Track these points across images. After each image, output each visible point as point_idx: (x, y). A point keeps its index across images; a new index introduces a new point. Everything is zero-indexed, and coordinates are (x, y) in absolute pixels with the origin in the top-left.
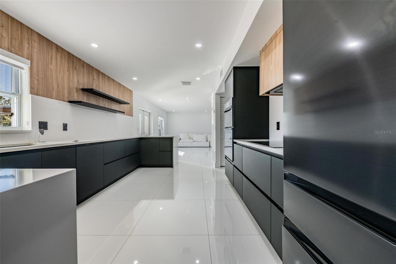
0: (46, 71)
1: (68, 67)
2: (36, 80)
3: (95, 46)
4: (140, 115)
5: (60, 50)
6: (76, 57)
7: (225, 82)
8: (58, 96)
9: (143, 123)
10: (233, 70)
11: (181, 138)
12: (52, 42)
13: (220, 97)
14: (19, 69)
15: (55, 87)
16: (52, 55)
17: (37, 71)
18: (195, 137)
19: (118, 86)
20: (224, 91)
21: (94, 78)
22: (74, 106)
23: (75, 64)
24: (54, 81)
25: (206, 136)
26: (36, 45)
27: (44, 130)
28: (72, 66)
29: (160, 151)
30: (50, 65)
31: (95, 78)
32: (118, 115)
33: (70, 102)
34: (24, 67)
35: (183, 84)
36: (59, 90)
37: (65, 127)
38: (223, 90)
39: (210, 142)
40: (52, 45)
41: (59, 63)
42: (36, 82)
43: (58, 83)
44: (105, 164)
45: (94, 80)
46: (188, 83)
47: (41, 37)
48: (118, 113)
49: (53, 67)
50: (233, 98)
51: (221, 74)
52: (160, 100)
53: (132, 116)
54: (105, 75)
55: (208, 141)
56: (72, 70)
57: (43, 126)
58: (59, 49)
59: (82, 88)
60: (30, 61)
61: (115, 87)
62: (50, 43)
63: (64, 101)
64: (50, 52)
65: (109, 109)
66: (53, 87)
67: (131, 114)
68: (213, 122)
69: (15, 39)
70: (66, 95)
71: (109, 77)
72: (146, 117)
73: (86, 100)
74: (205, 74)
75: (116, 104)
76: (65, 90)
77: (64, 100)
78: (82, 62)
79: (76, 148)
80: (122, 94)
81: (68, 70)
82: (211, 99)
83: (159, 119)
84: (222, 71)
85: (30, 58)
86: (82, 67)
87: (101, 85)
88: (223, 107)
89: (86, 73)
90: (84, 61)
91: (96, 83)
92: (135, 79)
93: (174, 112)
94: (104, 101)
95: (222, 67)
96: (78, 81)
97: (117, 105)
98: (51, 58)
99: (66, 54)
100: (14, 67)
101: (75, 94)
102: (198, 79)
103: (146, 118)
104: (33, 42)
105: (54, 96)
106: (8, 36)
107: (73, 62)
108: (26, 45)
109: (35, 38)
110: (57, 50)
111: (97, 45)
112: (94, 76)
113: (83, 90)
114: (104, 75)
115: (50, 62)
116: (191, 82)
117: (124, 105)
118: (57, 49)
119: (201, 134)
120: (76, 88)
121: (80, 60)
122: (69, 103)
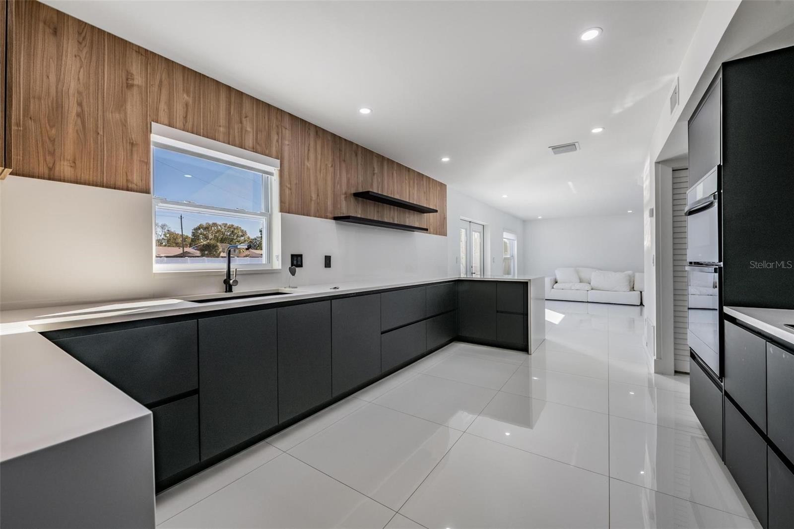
0: (301, 172)
1: (333, 160)
2: (287, 189)
3: (365, 111)
4: (463, 231)
5: (320, 134)
6: (346, 140)
7: (689, 122)
8: (318, 210)
9: (468, 248)
10: (721, 76)
11: (559, 280)
12: (310, 123)
13: (673, 170)
14: (268, 176)
15: (314, 196)
16: (309, 144)
17: (289, 176)
18: (596, 278)
19: (417, 179)
20: (687, 151)
21: (374, 171)
22: (341, 224)
23: (343, 153)
24: (313, 188)
25: (630, 276)
26: (287, 133)
27: (296, 267)
28: (338, 155)
29: (497, 312)
30: (306, 162)
31: (376, 171)
32: (417, 234)
33: (336, 218)
34: (274, 172)
35: (554, 152)
36: (319, 201)
37: (328, 262)
38: (683, 148)
39: (641, 292)
40: (309, 129)
41: (319, 157)
42: (287, 192)
43: (318, 190)
44: (383, 333)
45: (374, 174)
46: (571, 147)
47: (295, 119)
48: (417, 232)
49: (310, 164)
50: (719, 167)
51: (674, 101)
52: (505, 196)
53: (445, 234)
54: (393, 162)
55: (634, 290)
56: (339, 163)
57: (297, 261)
58: (320, 132)
59: (354, 192)
60: (279, 161)
61: (412, 182)
62: (307, 125)
63: (326, 218)
64: (306, 139)
65: (402, 225)
66: (311, 197)
67: (441, 230)
68: (649, 241)
69: (261, 132)
70: (330, 208)
71: (399, 165)
72: (476, 234)
73: (360, 212)
74: (617, 111)
75: (414, 214)
76: (327, 199)
77: (327, 216)
78: (354, 147)
79: (331, 302)
80: (425, 193)
81: (332, 166)
82: (643, 178)
83: (504, 237)
84: (676, 92)
85: (279, 157)
86: (355, 155)
87: (386, 182)
88: (682, 196)
89: (361, 164)
90: (357, 145)
91: (378, 180)
92: (445, 159)
93: (539, 220)
94: (392, 212)
95: (677, 78)
96: (348, 180)
97: (416, 216)
98: (309, 150)
99: (330, 139)
100: (263, 174)
101: (344, 204)
102: (597, 130)
103: (476, 236)
104: (284, 130)
105: (312, 211)
106: (253, 129)
107: (340, 150)
108: (275, 137)
109: (287, 122)
110: (317, 134)
111: (369, 108)
112: (374, 168)
113: (357, 195)
114: (391, 162)
115: (306, 157)
116: (576, 144)
117: (428, 214)
118: (317, 132)
119: (616, 271)
120: (346, 193)
121: (351, 143)
122: (334, 221)
